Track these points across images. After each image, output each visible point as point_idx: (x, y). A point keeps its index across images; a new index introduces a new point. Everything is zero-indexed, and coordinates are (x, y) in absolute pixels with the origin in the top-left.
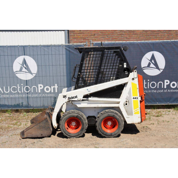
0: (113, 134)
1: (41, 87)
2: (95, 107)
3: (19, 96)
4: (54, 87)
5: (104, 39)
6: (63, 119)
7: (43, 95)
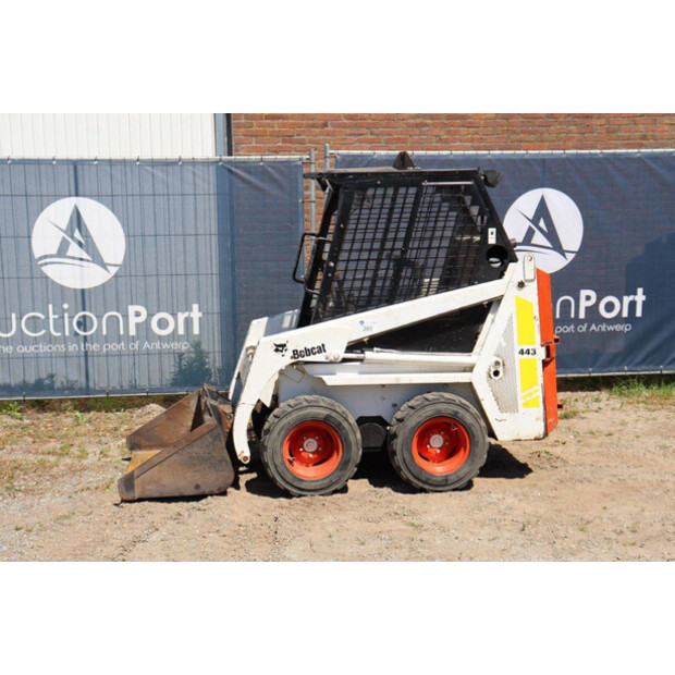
0: (453, 478)
1: (138, 314)
2: (383, 386)
3: (54, 348)
4: (186, 314)
5: (360, 141)
6: (278, 429)
7: (146, 344)
